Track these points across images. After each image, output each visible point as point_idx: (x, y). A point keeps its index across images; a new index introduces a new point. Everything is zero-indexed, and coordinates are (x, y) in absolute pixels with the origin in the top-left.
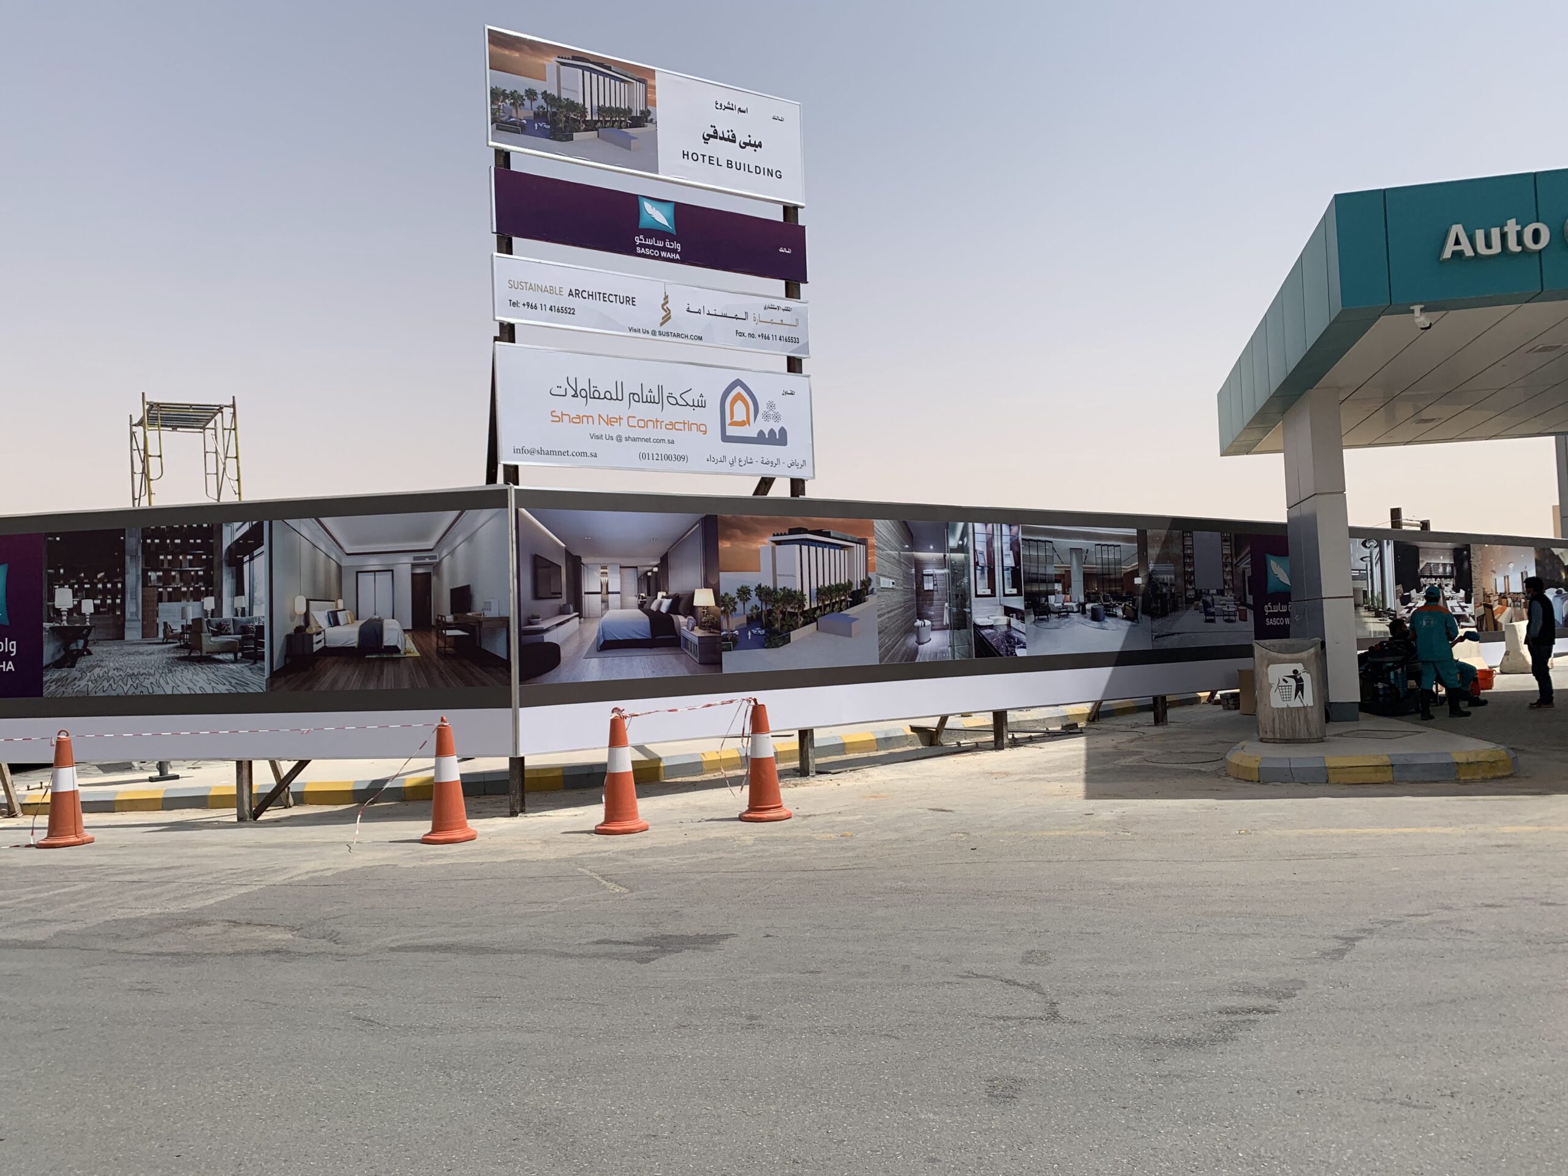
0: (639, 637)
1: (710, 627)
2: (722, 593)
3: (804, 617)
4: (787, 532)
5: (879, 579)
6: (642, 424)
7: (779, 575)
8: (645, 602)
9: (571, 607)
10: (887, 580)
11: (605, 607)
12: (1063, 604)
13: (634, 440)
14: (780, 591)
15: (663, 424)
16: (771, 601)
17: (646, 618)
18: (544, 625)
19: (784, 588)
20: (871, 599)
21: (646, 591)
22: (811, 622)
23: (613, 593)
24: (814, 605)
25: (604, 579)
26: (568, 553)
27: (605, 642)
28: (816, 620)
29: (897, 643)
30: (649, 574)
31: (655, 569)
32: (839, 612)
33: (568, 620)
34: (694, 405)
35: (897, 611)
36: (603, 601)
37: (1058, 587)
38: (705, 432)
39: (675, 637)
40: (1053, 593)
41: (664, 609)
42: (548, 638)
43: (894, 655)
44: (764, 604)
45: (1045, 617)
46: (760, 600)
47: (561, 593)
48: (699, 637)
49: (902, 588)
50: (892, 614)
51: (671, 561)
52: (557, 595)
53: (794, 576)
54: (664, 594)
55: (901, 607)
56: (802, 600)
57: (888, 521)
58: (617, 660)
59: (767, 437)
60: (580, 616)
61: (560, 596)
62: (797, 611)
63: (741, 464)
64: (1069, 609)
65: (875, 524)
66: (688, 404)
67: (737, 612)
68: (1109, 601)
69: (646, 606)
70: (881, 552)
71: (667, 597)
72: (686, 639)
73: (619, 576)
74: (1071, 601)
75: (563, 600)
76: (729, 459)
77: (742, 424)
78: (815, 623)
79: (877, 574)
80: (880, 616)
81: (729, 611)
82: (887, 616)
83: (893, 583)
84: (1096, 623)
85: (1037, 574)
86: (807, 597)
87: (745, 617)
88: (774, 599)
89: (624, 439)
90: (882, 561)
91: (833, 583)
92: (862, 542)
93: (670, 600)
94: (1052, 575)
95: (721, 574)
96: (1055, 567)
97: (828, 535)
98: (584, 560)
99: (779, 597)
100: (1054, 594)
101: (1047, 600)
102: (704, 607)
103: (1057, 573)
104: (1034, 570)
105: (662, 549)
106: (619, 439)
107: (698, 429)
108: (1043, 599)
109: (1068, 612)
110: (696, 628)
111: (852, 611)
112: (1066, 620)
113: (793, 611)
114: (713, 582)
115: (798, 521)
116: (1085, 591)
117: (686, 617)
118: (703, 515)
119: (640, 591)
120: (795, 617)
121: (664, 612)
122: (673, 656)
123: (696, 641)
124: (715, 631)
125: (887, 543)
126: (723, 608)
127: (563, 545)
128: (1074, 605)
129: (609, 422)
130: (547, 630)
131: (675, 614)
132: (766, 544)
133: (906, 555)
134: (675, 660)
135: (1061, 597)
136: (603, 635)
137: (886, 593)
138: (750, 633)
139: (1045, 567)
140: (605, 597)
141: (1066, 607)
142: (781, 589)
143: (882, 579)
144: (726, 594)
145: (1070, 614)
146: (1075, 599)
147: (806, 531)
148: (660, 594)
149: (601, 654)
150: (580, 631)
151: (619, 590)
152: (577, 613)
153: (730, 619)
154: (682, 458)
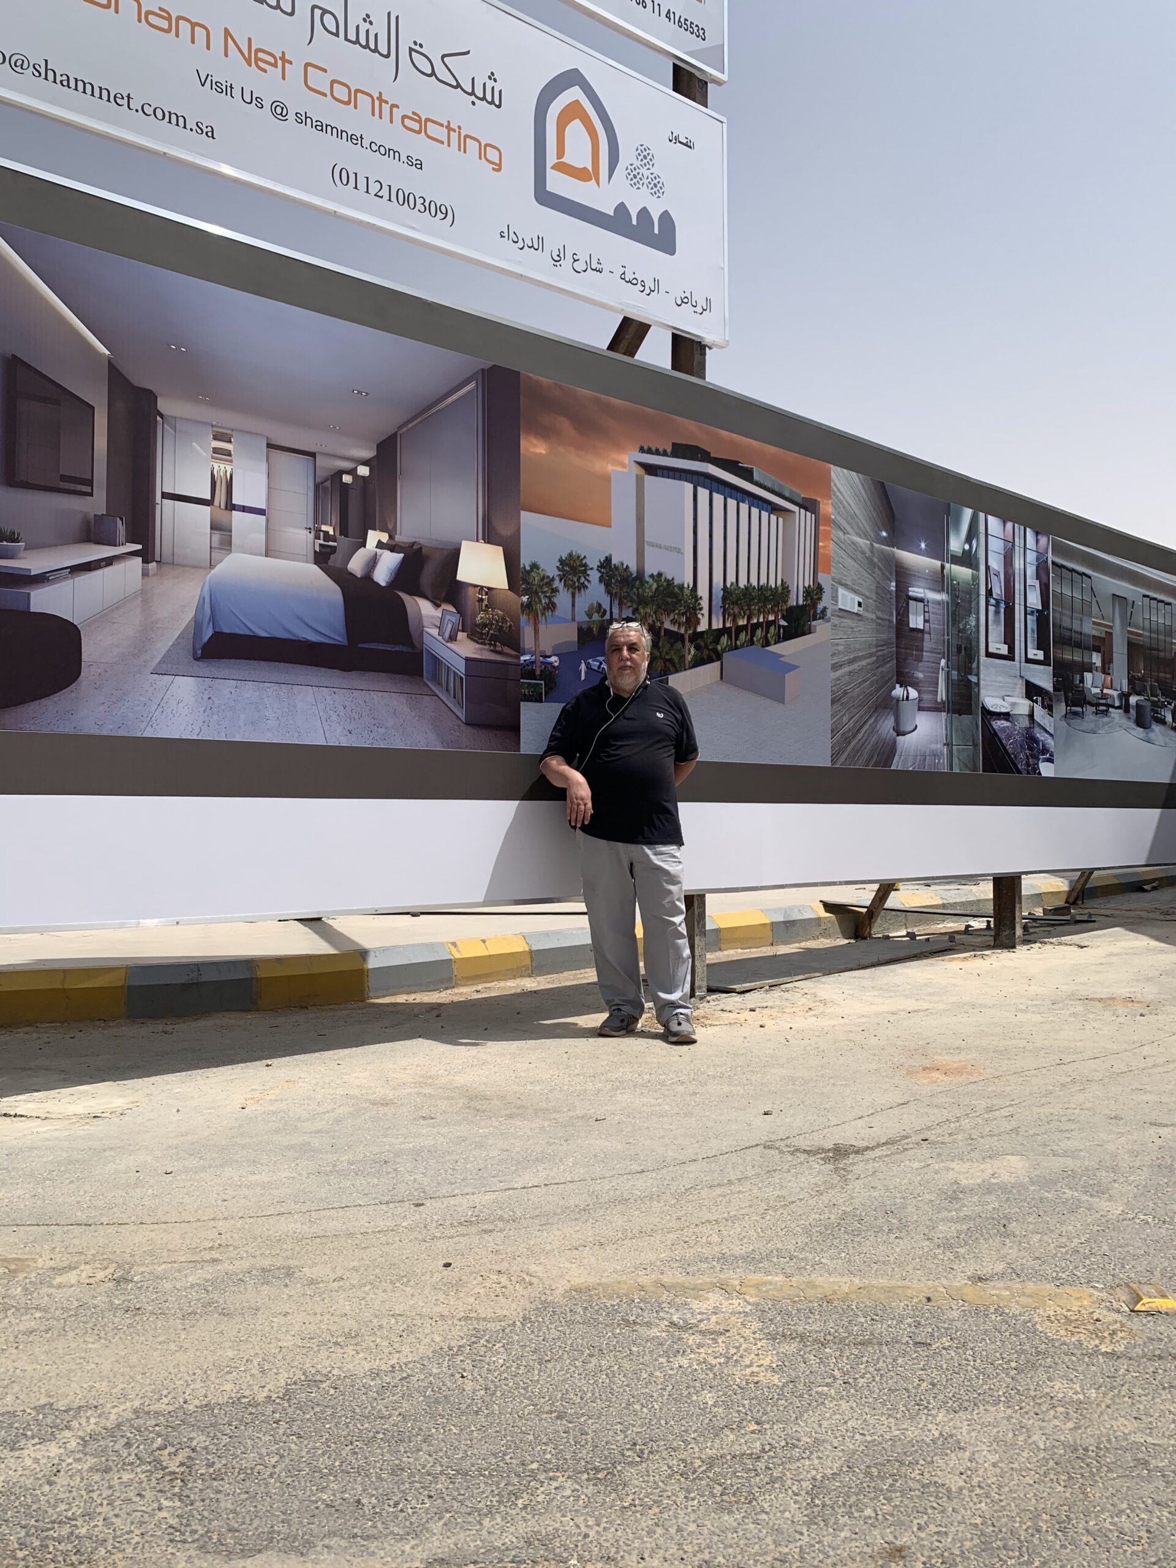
0: (313, 637)
1: (494, 638)
2: (525, 561)
3: (697, 648)
4: (669, 450)
5: (837, 591)
6: (341, 92)
7: (652, 545)
8: (333, 550)
9: (121, 528)
10: (850, 595)
11: (222, 542)
12: (1102, 691)
13: (321, 127)
14: (651, 580)
15: (398, 114)
16: (632, 601)
17: (333, 592)
18: (34, 563)
19: (660, 575)
20: (821, 630)
21: (335, 518)
22: (710, 660)
23: (244, 509)
24: (717, 624)
25: (221, 468)
26: (116, 378)
27: (217, 636)
28: (719, 658)
29: (861, 727)
30: (347, 479)
31: (363, 471)
32: (763, 647)
33: (109, 561)
34: (473, 93)
35: (864, 663)
36: (214, 527)
37: (1096, 659)
38: (498, 167)
39: (409, 650)
40: (1090, 668)
41: (382, 576)
42: (42, 600)
43: (857, 751)
44: (616, 602)
45: (1079, 709)
46: (608, 592)
47: (90, 483)
48: (467, 659)
49: (873, 616)
50: (856, 666)
51: (405, 459)
52: (80, 485)
53: (680, 551)
54: (385, 537)
55: (871, 655)
56: (694, 609)
57: (854, 474)
58: (249, 691)
59: (634, 222)
60: (147, 555)
61: (88, 489)
62: (682, 631)
63: (579, 266)
64: (1109, 701)
65: (833, 474)
66: (458, 86)
67: (557, 613)
68: (1156, 696)
69: (335, 560)
70: (841, 534)
71: (392, 548)
72: (436, 661)
73: (264, 466)
74: (1112, 688)
75: (97, 503)
76: (552, 246)
77: (581, 175)
78: (718, 663)
79: (833, 579)
80: (835, 667)
81: (539, 607)
82: (847, 669)
83: (860, 604)
84: (1141, 730)
85: (1071, 630)
86: (705, 603)
87: (575, 626)
88: (638, 595)
89: (291, 116)
90: (842, 553)
91: (754, 582)
92: (809, 506)
93: (400, 556)
94: (1089, 636)
95: (525, 515)
96: (1094, 623)
97: (747, 475)
98: (162, 405)
99: (648, 593)
100: (1090, 671)
101: (1082, 681)
102: (482, 587)
103: (1096, 633)
104: (1066, 622)
105: (384, 423)
106: (279, 111)
107: (482, 153)
108: (1078, 677)
109: (1108, 706)
110: (461, 635)
111: (787, 649)
112: (1106, 719)
113: (675, 629)
114: (505, 531)
115: (693, 431)
116: (1129, 673)
117: (437, 606)
118: (487, 364)
119: (319, 517)
120: (679, 645)
121: (383, 584)
122: (403, 699)
123: (461, 667)
124: (507, 650)
125: (852, 517)
126: (525, 599)
127: (107, 352)
128: (1115, 694)
129: (253, 57)
130: (42, 579)
131: (411, 594)
132: (624, 466)
133: (882, 552)
134: (406, 709)
135: (1100, 676)
136: (213, 618)
137: (848, 622)
138: (583, 667)
139: (1081, 620)
140: (223, 515)
141: (1104, 696)
142: (652, 576)
143: (841, 591)
144: (535, 566)
145: (1111, 710)
146: (1116, 685)
147: (706, 457)
148: (374, 537)
149: (203, 668)
150: (144, 597)
151: (263, 507)
152: (139, 547)
153: (542, 627)
154: (441, 211)
